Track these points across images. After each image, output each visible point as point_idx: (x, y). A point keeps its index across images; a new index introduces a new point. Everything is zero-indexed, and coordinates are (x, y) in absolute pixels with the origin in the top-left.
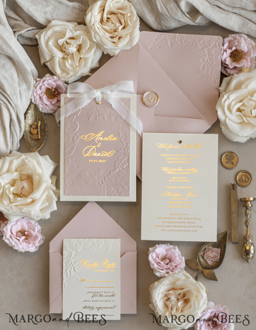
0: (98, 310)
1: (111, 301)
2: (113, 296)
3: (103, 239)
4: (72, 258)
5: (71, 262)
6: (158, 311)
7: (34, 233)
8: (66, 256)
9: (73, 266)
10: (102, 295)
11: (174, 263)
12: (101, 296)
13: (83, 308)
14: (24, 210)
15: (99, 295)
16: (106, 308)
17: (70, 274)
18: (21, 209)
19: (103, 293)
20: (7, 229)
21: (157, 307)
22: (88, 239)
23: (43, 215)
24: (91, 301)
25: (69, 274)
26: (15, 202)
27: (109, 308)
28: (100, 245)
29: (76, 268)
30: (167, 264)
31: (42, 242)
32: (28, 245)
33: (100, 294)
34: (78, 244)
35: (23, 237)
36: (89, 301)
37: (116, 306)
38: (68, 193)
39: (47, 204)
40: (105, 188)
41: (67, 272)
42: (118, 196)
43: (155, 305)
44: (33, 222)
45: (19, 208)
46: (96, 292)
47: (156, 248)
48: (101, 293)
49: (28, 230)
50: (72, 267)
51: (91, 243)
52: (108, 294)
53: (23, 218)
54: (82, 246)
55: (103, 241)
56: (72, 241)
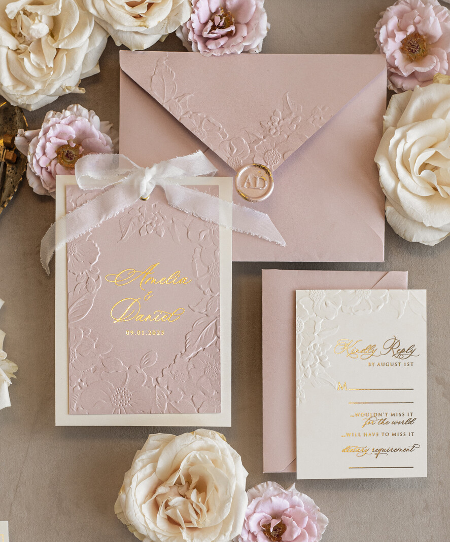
1: (407, 434)
2: (410, 423)
3: (387, 290)
4: (316, 334)
5: (315, 345)
8: (302, 330)
9: (318, 353)
12: (383, 422)
13: (344, 451)
15: (377, 422)
16: (396, 450)
17: (313, 373)
19: (389, 415)
22: (353, 291)
24: (362, 434)
25: (311, 371)
27: (401, 450)
28: (380, 305)
29: (326, 357)
33: (380, 418)
34: (329, 303)
36: (357, 435)
37: (416, 446)
41: (306, 367)
46: (373, 415)
48: (384, 417)
50: (318, 357)
51: (360, 300)
52: (401, 419)
54: (341, 306)
55: (388, 296)
56: (316, 295)
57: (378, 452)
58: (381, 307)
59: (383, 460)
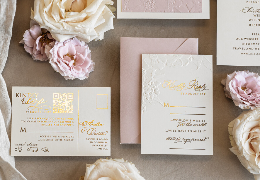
0: (186, 142)
1: (202, 131)
2: (204, 125)
3: (191, 55)
4: (152, 77)
5: (152, 83)
6: (244, 155)
7: (84, 57)
8: (145, 75)
9: (154, 87)
10: (190, 124)
11: (258, 93)
12: (188, 124)
13: (167, 139)
14: (78, 27)
15: (186, 124)
16: (196, 140)
17: (151, 97)
18: (74, 27)
19: (192, 121)
20: (53, 51)
21: (243, 150)
22: (173, 55)
23: (98, 34)
24: (177, 131)
25: (149, 96)
26: (67, 17)
27: (198, 140)
28: (188, 62)
29: (157, 89)
30: (250, 94)
31: (92, 68)
32: (77, 71)
33: (187, 122)
34: (160, 61)
35: (73, 62)
36: (174, 131)
37: (207, 138)
38: (126, 10)
39: (104, 21)
40: (172, 4)
41: (147, 94)
42: (188, 12)
43: (240, 148)
44: (82, 44)
45: (72, 26)
46: (183, 121)
47: (236, 75)
48: (189, 122)
49: (76, 53)
50: (153, 89)
51: (176, 60)
52: (198, 123)
53: (72, 39)
54: (166, 63)
55: (192, 58)
56: (153, 57)
57: (186, 140)
58: (187, 64)
59: (189, 145)
